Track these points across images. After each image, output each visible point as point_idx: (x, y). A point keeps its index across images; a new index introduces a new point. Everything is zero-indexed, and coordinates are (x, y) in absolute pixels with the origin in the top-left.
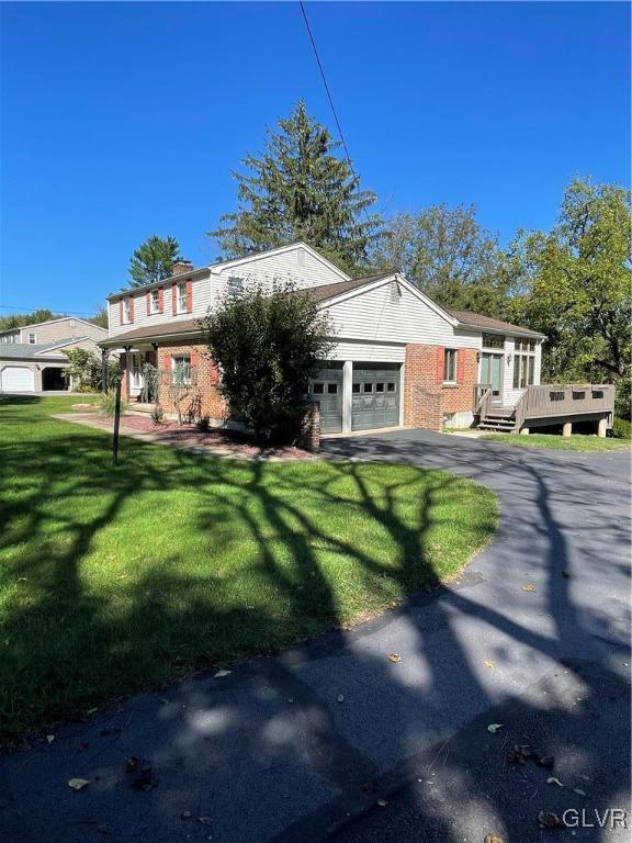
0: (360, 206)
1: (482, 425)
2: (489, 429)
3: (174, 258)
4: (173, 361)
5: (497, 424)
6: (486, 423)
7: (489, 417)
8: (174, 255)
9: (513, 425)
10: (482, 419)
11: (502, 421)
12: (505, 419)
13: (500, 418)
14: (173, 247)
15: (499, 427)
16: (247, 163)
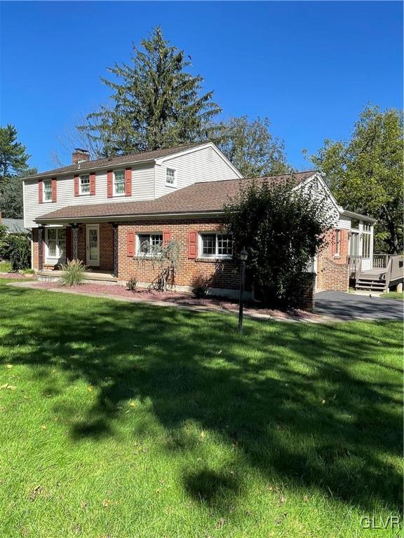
0: (209, 114)
1: (357, 286)
2: (363, 289)
3: (13, 143)
4: (137, 238)
5: (370, 285)
6: (360, 284)
7: (362, 280)
8: (12, 141)
9: (383, 286)
10: (357, 281)
11: (373, 283)
12: (375, 281)
13: (371, 281)
14: (12, 134)
15: (372, 287)
16: (114, 71)
